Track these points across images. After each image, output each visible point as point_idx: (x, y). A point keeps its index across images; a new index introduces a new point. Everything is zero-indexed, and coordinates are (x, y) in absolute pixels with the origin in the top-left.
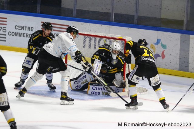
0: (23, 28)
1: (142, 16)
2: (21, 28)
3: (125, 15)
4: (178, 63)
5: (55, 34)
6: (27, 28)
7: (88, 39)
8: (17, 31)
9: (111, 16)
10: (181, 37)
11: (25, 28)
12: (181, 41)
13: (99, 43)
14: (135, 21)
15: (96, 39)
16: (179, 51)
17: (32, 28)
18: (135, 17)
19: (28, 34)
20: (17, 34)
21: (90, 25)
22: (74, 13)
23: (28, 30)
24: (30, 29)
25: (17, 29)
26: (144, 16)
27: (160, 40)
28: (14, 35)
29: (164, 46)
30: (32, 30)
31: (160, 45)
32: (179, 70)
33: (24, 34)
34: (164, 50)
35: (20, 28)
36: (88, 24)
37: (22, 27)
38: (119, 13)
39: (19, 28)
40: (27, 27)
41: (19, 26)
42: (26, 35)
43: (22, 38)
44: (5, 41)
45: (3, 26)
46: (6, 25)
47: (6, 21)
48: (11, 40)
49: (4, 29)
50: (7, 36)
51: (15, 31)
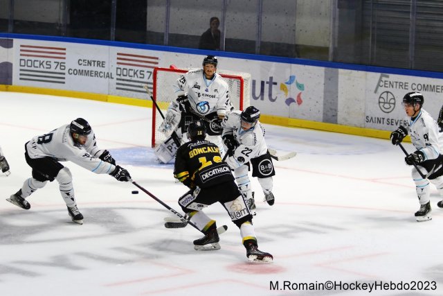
0: (89, 63)
1: (266, 42)
2: (87, 64)
3: (242, 40)
4: (322, 110)
5: (138, 70)
6: (96, 63)
8: (82, 68)
9: (221, 42)
10: (325, 73)
11: (93, 63)
12: (325, 77)
14: (257, 50)
16: (323, 94)
17: (103, 63)
18: (257, 43)
19: (97, 72)
20: (81, 72)
22: (166, 39)
23: (97, 66)
24: (101, 64)
25: (81, 64)
26: (269, 42)
27: (294, 77)
28: (76, 74)
29: (300, 87)
30: (103, 65)
31: (294, 85)
32: (324, 121)
33: (91, 71)
34: (299, 91)
36: (187, 55)
37: (88, 61)
38: (232, 37)
39: (84, 64)
40: (95, 61)
41: (84, 60)
42: (94, 73)
43: (88, 78)
44: (64, 83)
45: (60, 61)
46: (64, 58)
47: (64, 54)
48: (72, 81)
49: (62, 65)
50: (67, 76)
51: (79, 68)
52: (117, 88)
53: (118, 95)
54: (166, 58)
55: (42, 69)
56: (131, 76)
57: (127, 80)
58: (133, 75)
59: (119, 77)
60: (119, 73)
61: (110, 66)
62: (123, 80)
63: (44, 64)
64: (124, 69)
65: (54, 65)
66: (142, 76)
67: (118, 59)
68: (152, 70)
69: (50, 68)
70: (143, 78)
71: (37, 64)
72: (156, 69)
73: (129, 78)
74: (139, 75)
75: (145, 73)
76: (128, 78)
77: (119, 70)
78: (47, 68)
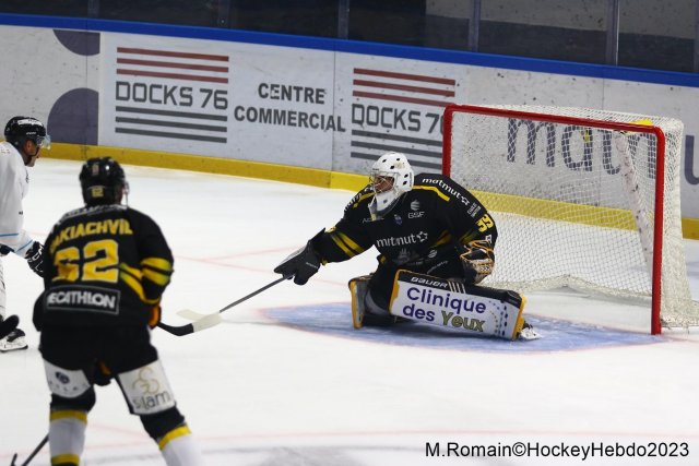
0: (286, 93)
2: (279, 95)
3: (659, 38)
5: (404, 112)
6: (302, 93)
7: (523, 130)
8: (268, 104)
9: (609, 42)
11: (294, 92)
13: (565, 143)
15: (552, 128)
17: (321, 93)
19: (306, 115)
20: (265, 116)
21: (529, 78)
22: (474, 34)
23: (306, 100)
24: (314, 97)
25: (266, 95)
28: (253, 120)
30: (320, 99)
33: (290, 113)
35: (277, 92)
36: (525, 74)
37: (284, 87)
38: (636, 31)
39: (274, 94)
40: (301, 88)
41: (273, 86)
42: (297, 116)
43: (284, 128)
44: (224, 140)
45: (214, 86)
46: (225, 81)
47: (225, 70)
48: (243, 138)
49: (220, 99)
50: (231, 124)
51: (260, 104)
52: (354, 155)
53: (357, 172)
54: (474, 82)
55: (169, 106)
56: (389, 126)
57: (379, 136)
58: (392, 122)
59: (357, 127)
60: (358, 116)
61: (337, 101)
62: (369, 134)
63: (176, 94)
64: (370, 107)
65: (199, 98)
66: (415, 125)
67: (357, 82)
68: (440, 111)
69: (190, 104)
70: (417, 129)
71: (158, 94)
72: (451, 109)
73: (382, 130)
74: (408, 124)
75: (422, 118)
76: (380, 129)
77: (358, 111)
78: (182, 104)
